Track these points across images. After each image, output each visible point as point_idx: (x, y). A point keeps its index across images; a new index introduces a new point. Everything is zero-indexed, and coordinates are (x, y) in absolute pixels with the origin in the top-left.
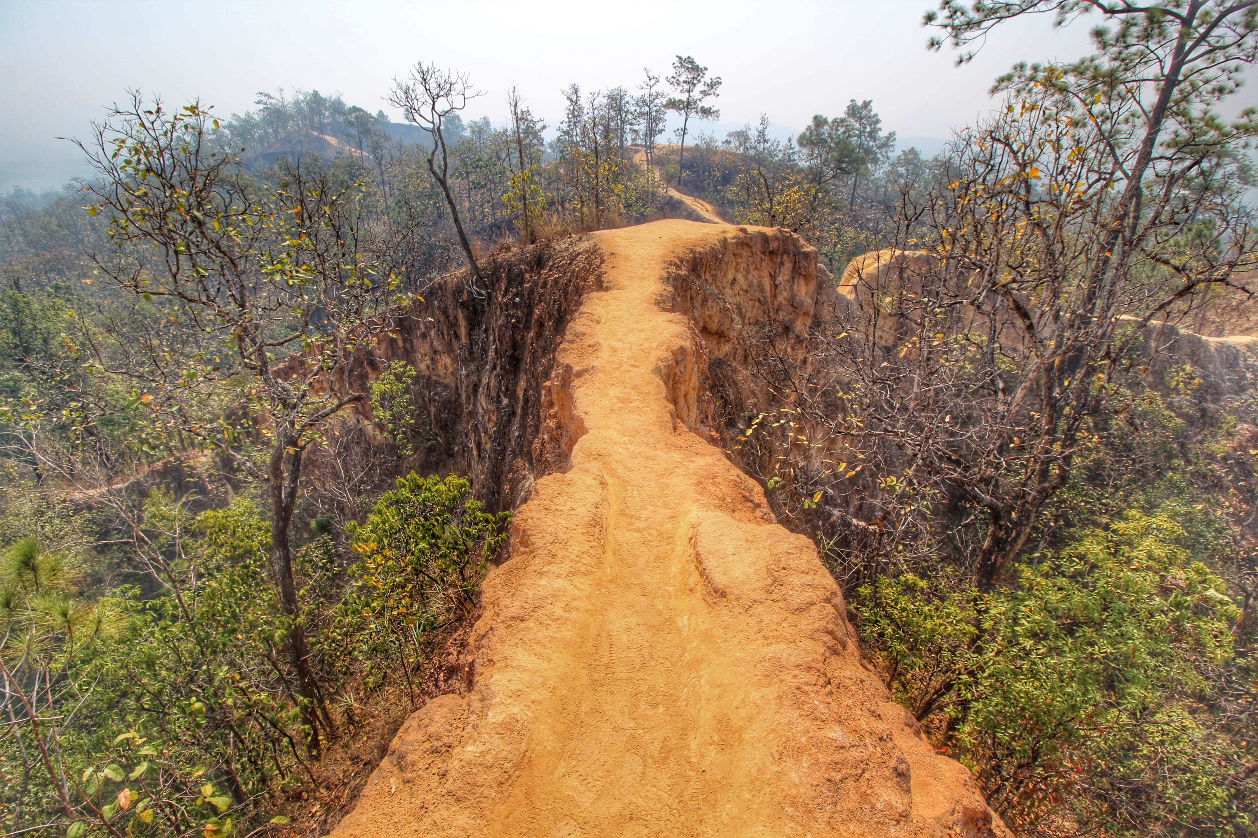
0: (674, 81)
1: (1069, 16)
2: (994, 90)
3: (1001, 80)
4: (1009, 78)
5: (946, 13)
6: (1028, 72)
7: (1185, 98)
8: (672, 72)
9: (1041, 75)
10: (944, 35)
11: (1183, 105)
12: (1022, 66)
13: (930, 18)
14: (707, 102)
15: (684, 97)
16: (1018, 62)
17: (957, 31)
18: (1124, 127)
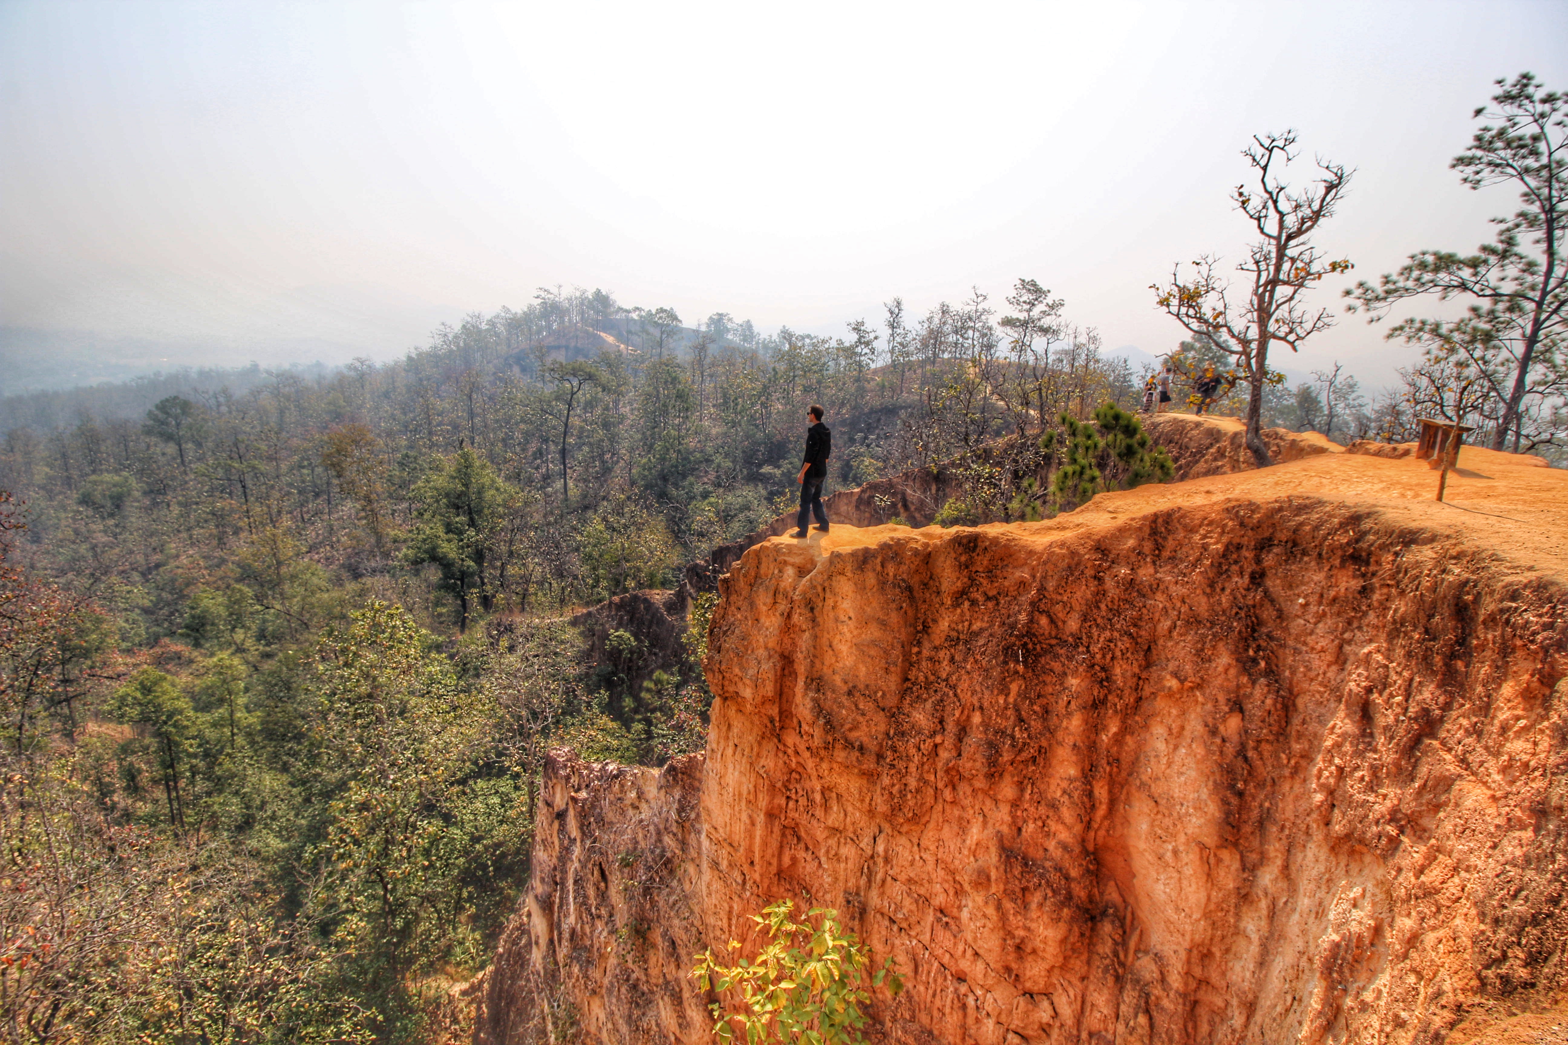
0: (1015, 302)
1: (1451, 295)
2: (1389, 336)
3: (1395, 329)
4: (1401, 328)
5: (1361, 291)
6: (1417, 325)
7: (1548, 350)
8: (1013, 293)
9: (1427, 328)
10: (1358, 303)
11: (1548, 355)
12: (1412, 321)
13: (1348, 293)
14: (1046, 322)
15: (1023, 316)
16: (1409, 317)
17: (1368, 301)
18: (1501, 369)
